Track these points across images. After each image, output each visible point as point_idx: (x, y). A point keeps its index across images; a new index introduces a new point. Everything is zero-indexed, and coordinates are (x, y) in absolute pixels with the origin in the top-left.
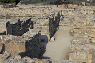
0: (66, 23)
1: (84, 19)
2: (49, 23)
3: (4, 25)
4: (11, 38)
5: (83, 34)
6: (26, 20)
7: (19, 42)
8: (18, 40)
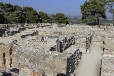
0: (98, 40)
1: (112, 39)
2: (86, 41)
3: (55, 41)
4: (57, 54)
5: (111, 51)
6: (70, 37)
7: (63, 58)
8: (62, 56)
